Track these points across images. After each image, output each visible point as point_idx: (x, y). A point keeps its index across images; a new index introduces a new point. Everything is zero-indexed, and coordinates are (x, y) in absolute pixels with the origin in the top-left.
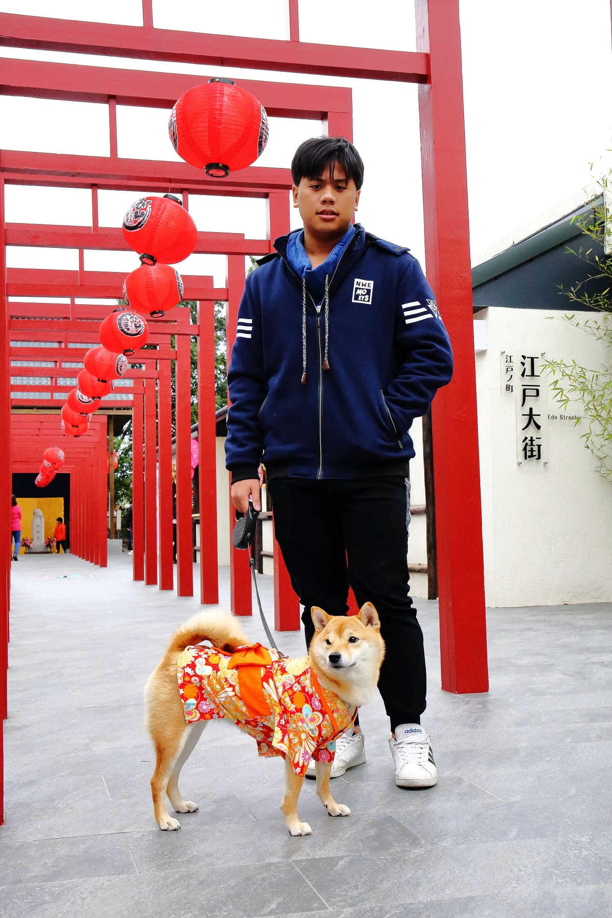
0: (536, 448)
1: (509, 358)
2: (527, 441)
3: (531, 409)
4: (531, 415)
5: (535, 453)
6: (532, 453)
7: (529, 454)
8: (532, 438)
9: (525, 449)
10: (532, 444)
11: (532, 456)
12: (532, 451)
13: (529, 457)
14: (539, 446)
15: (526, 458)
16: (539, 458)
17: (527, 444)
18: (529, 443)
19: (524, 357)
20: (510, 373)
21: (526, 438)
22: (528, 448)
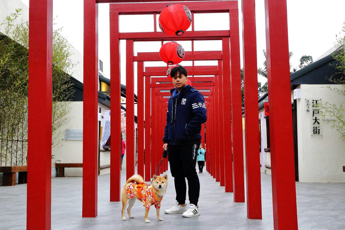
0: (318, 130)
1: (308, 101)
2: (314, 128)
3: (316, 118)
4: (316, 119)
5: (318, 132)
6: (316, 132)
7: (315, 132)
8: (316, 127)
9: (314, 131)
10: (316, 129)
11: (316, 133)
12: (316, 131)
13: (315, 133)
14: (319, 130)
15: (314, 134)
16: (319, 133)
17: (314, 129)
18: (315, 129)
19: (313, 100)
20: (308, 106)
21: (314, 127)
22: (315, 130)
